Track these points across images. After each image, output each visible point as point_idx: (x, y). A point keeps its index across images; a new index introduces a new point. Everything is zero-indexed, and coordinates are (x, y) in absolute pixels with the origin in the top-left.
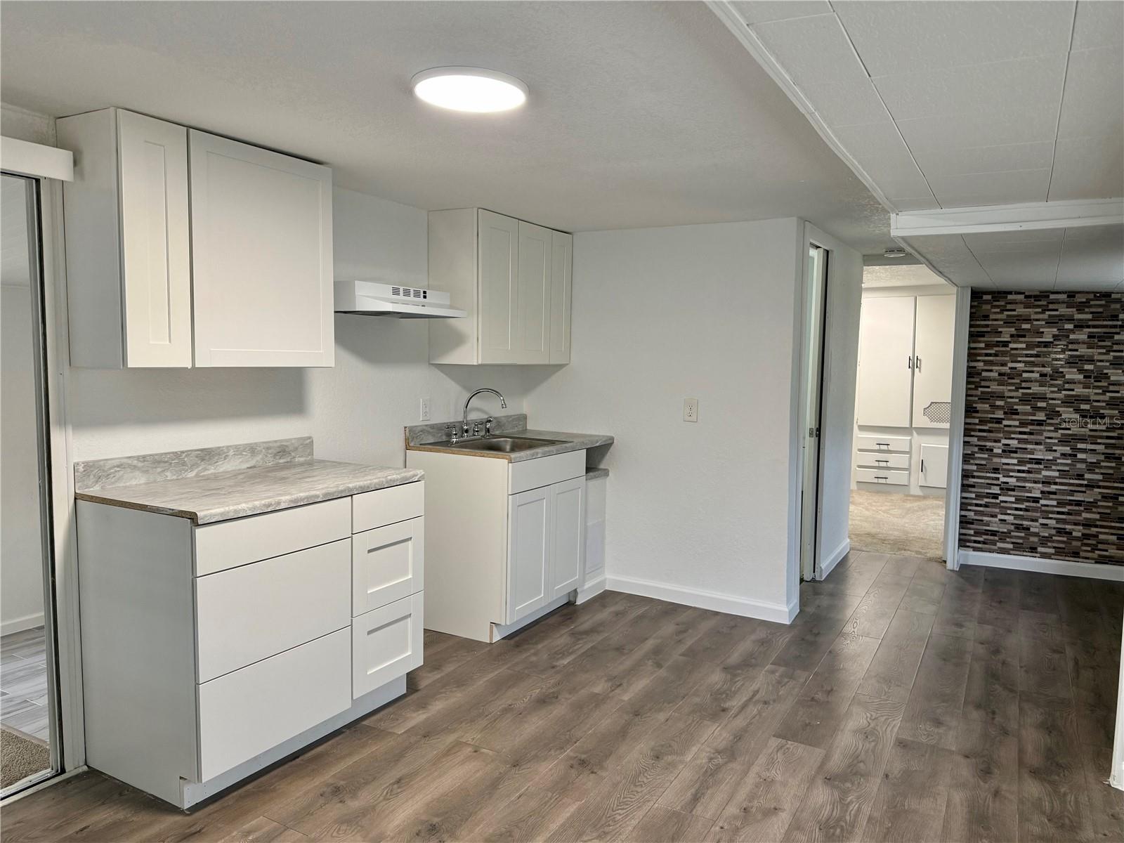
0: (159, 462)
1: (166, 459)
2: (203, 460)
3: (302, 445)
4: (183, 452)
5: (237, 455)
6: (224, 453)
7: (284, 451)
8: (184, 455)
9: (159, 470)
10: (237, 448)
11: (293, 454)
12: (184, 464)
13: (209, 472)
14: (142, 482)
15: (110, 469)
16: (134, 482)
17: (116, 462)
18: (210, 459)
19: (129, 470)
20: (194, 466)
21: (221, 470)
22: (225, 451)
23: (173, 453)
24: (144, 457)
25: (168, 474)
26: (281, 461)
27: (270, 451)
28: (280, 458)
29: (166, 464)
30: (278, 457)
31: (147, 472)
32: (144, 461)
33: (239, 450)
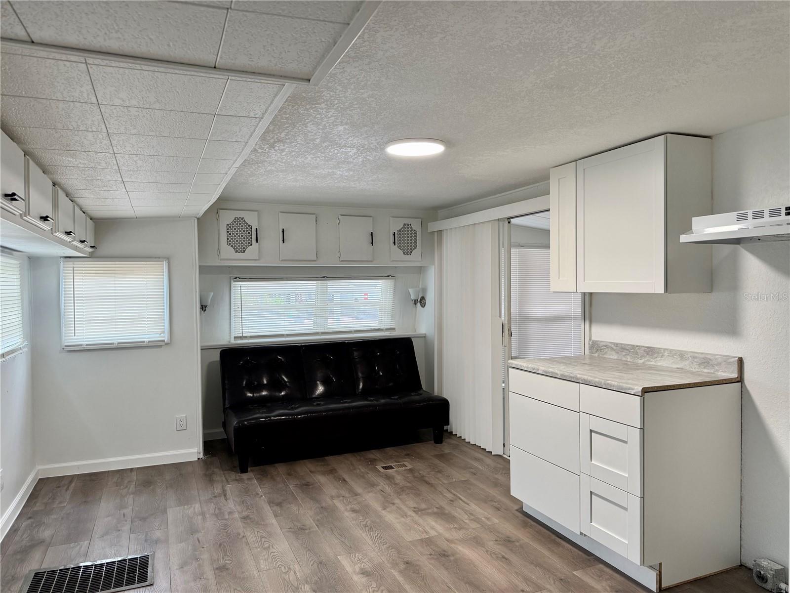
0: (624, 349)
1: (628, 348)
2: (648, 354)
3: (725, 361)
4: (637, 346)
5: (671, 356)
6: (661, 353)
7: (708, 363)
8: (637, 348)
9: (624, 354)
10: (671, 351)
11: (716, 367)
12: (637, 353)
13: (651, 363)
14: (615, 358)
15: (602, 347)
16: (612, 357)
17: (604, 344)
18: (652, 355)
19: (610, 350)
20: (642, 357)
21: (659, 364)
22: (662, 351)
23: (632, 345)
24: (617, 344)
25: (628, 357)
26: (706, 371)
27: (695, 360)
28: (704, 368)
29: (628, 351)
30: (702, 367)
31: (618, 353)
32: (617, 346)
33: (672, 353)
